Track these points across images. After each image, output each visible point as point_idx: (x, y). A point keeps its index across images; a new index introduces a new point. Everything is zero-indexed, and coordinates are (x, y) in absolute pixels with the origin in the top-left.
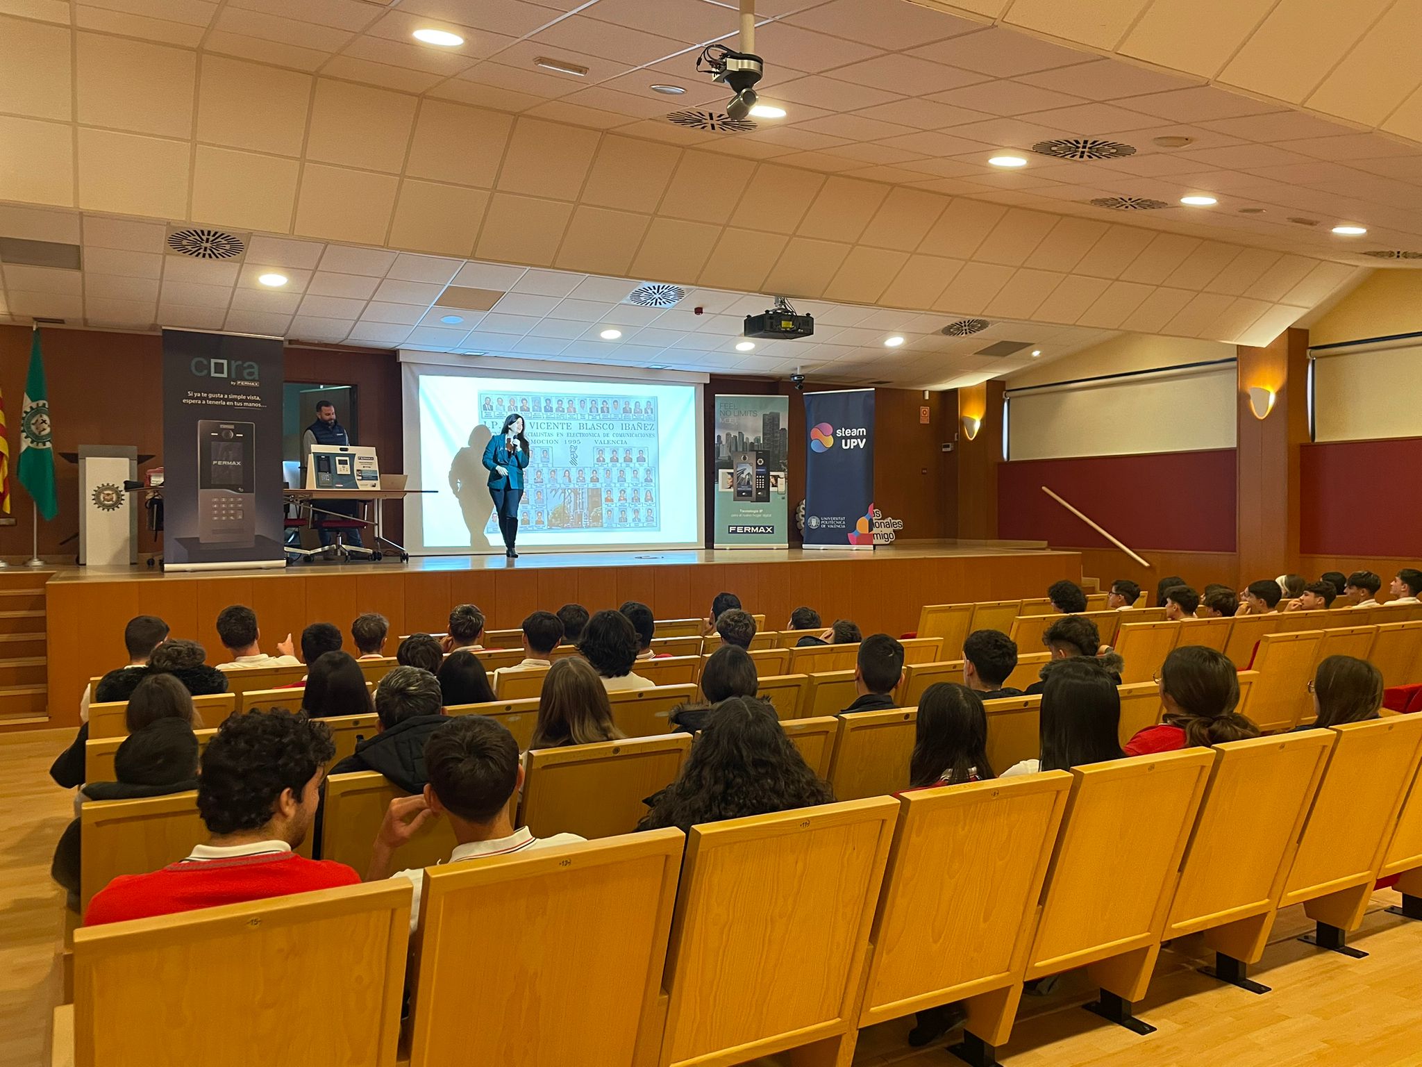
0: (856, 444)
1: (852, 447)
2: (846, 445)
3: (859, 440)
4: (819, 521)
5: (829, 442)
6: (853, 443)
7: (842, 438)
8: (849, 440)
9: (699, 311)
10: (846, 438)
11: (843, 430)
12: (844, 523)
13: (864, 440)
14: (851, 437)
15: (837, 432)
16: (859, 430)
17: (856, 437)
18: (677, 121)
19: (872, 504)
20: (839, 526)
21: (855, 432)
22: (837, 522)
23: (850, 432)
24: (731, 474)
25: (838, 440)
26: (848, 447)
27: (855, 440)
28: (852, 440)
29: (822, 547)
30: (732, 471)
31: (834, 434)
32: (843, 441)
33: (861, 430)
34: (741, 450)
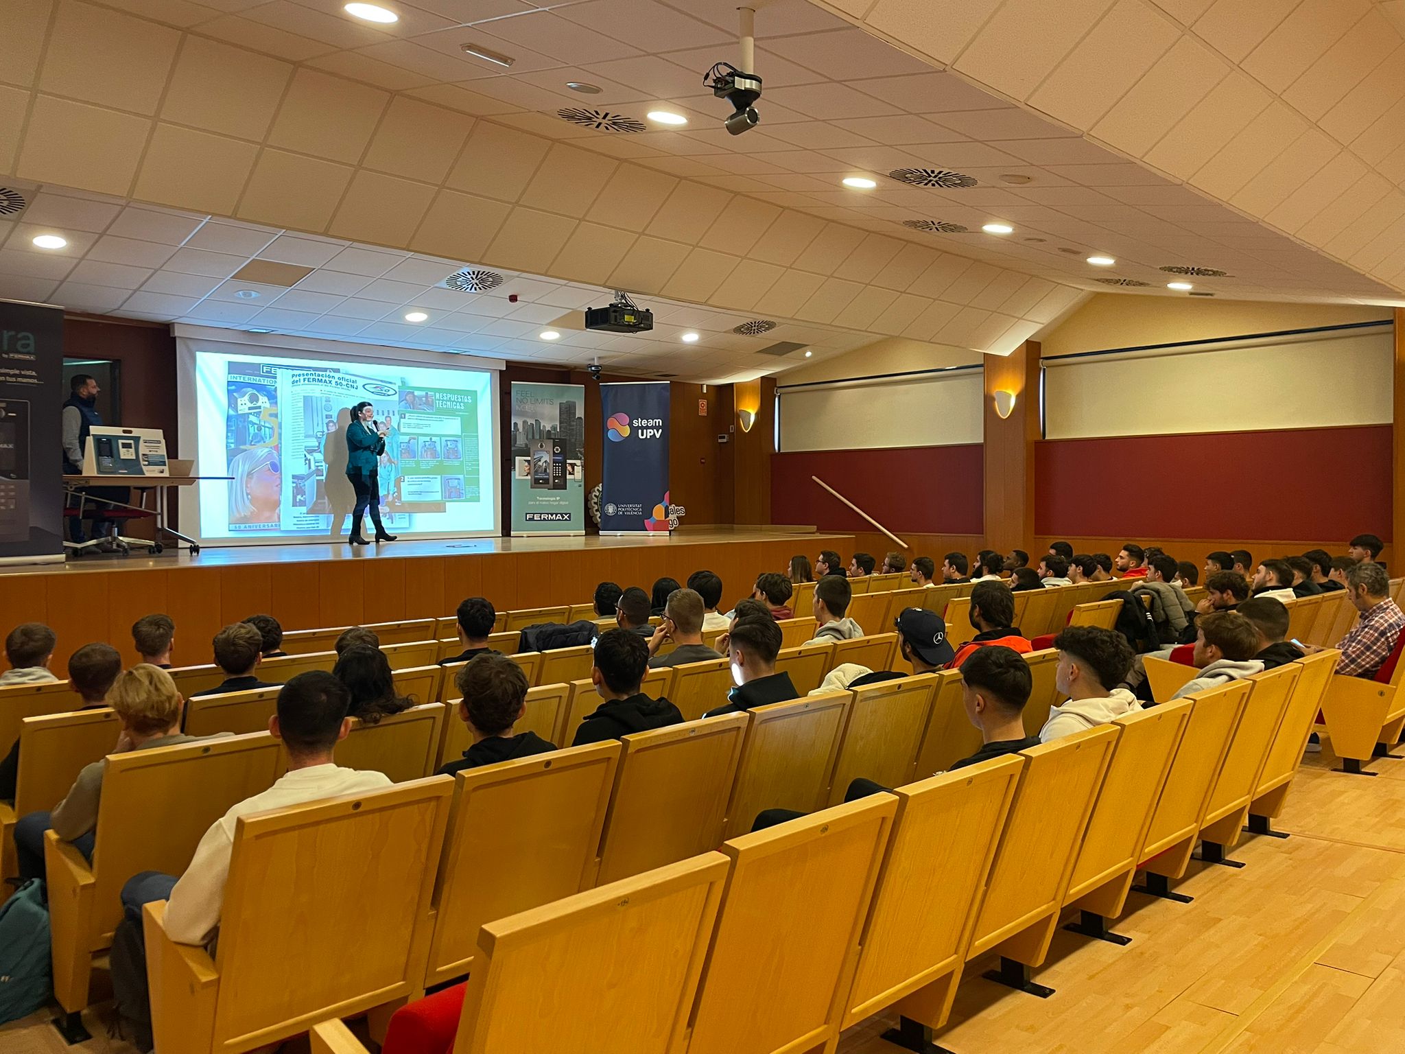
0: (652, 434)
1: (648, 437)
2: (642, 435)
3: (655, 430)
4: (616, 508)
5: (626, 432)
6: (650, 432)
7: (638, 428)
8: (645, 430)
9: (513, 298)
10: (642, 428)
11: (640, 420)
12: (640, 510)
13: (660, 431)
14: (647, 427)
15: (634, 422)
16: (655, 420)
17: (652, 428)
18: (564, 116)
19: (668, 492)
20: (636, 513)
21: (651, 423)
22: (634, 509)
23: (646, 422)
24: (528, 461)
25: (634, 430)
26: (644, 437)
27: (651, 430)
28: (649, 431)
29: (619, 533)
30: (529, 458)
31: (630, 425)
32: (640, 431)
33: (657, 421)
34: (538, 437)
